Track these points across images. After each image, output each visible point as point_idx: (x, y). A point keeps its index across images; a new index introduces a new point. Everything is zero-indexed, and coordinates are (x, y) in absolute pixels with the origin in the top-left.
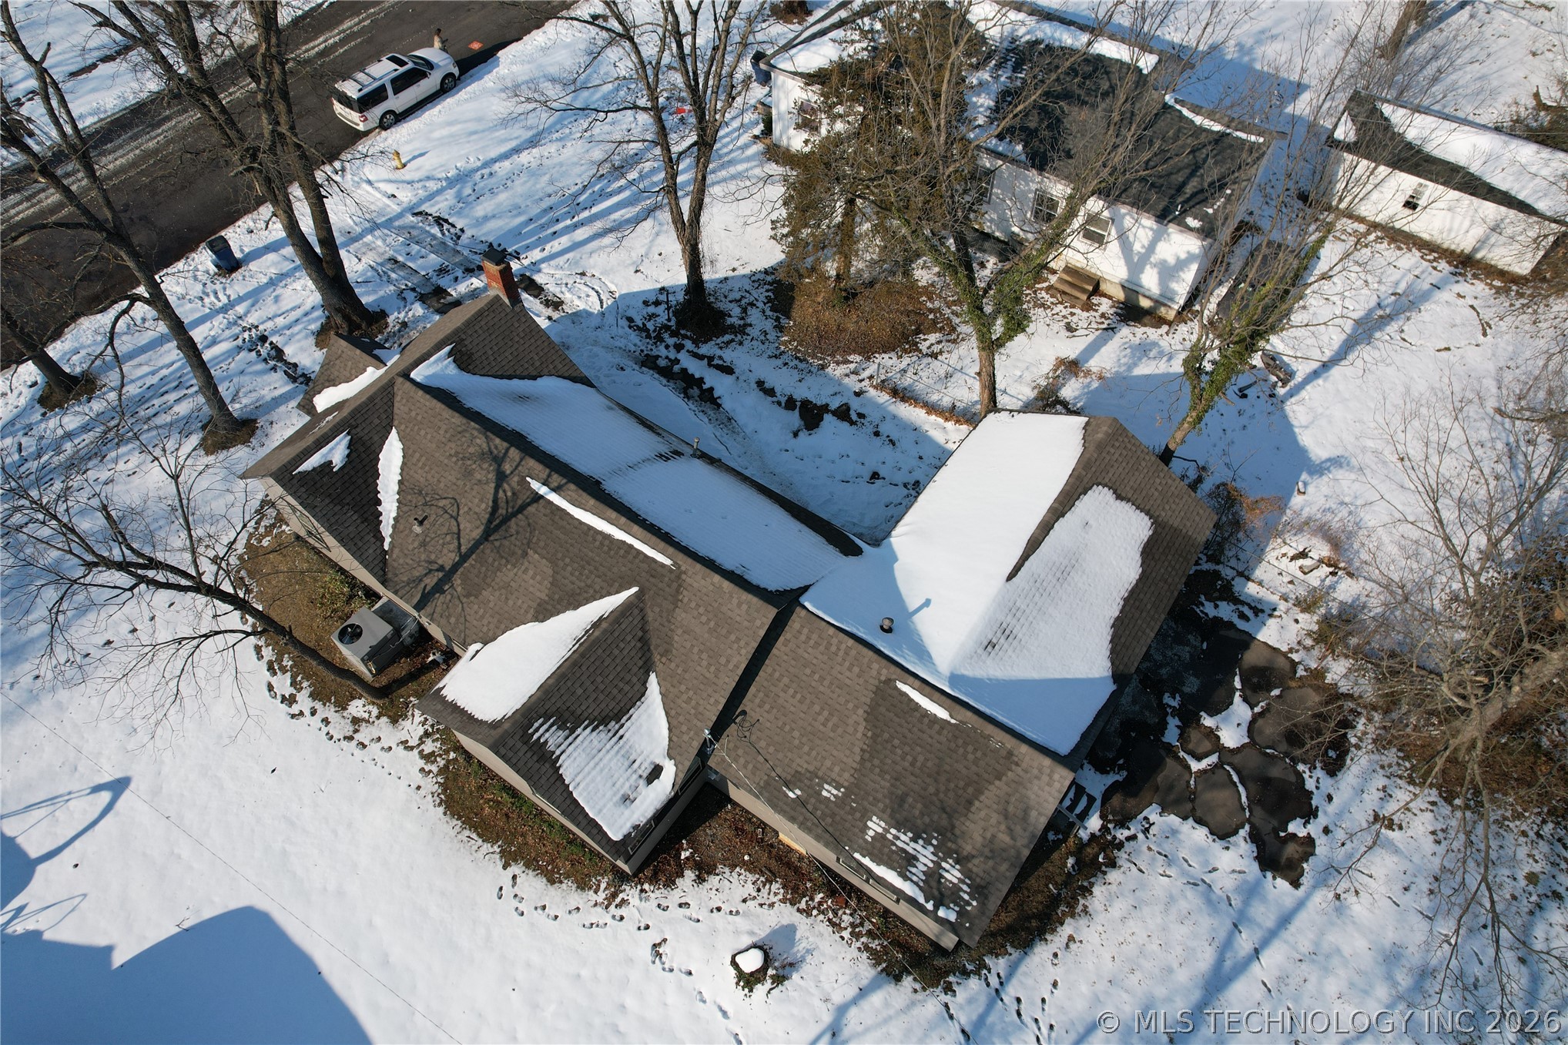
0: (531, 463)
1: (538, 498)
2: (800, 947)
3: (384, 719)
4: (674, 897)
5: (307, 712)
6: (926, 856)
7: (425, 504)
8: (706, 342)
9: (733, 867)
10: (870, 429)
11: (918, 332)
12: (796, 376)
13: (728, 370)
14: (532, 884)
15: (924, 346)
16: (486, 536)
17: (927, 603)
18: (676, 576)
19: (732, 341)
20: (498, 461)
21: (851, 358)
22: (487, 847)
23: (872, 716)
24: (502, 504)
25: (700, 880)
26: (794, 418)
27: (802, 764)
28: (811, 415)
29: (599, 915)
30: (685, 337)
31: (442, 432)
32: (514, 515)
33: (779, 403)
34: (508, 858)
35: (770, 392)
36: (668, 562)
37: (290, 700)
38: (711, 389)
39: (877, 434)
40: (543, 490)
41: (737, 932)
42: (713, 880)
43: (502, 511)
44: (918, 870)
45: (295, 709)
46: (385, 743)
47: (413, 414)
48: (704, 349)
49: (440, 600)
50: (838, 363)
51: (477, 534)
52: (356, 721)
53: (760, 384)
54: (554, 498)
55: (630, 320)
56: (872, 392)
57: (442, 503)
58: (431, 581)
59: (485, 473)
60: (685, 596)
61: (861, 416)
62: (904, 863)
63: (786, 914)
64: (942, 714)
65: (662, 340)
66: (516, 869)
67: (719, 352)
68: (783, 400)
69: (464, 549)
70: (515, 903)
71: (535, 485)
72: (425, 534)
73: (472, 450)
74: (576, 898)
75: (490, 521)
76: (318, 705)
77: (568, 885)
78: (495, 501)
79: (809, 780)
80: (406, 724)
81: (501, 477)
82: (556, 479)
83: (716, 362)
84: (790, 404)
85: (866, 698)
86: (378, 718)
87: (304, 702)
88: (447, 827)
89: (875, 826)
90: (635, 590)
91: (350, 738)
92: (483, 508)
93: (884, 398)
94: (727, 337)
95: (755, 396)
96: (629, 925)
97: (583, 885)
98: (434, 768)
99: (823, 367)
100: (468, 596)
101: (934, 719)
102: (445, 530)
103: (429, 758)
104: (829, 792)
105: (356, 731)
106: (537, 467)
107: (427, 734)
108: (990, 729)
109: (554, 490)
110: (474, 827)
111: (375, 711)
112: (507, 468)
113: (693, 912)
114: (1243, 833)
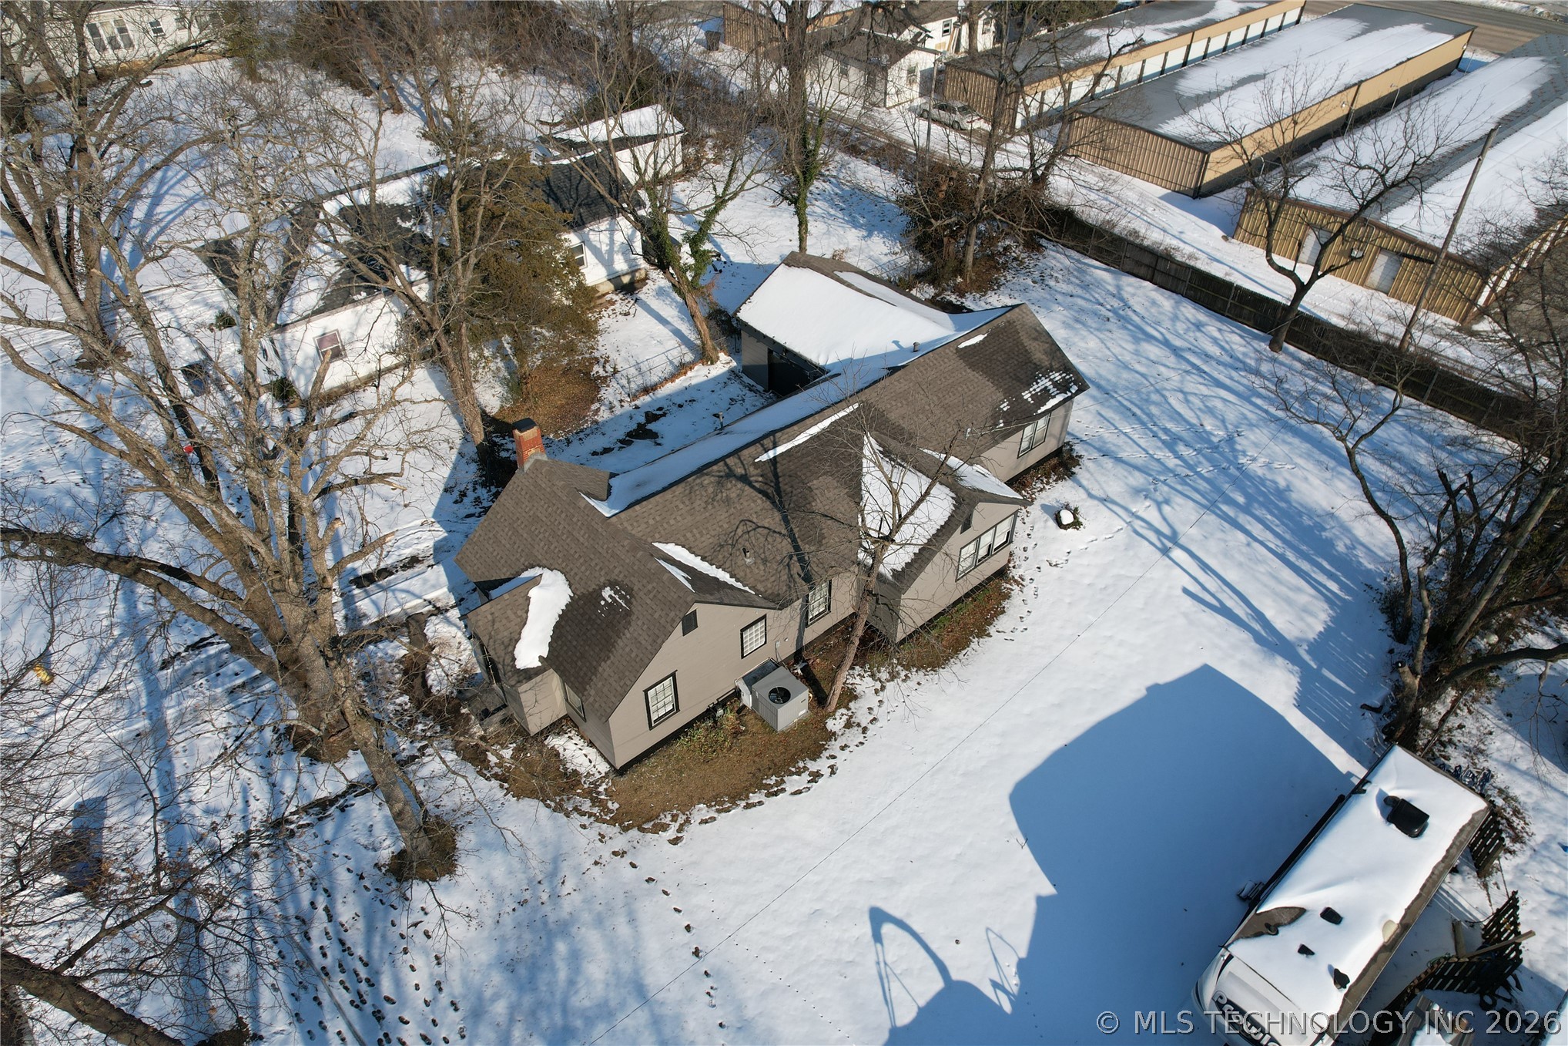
0: (746, 452)
1: (774, 461)
3: (851, 705)
4: (1019, 552)
5: (832, 762)
6: (1045, 383)
7: (733, 546)
10: (675, 408)
11: (587, 374)
12: (599, 436)
14: (1003, 623)
15: (602, 373)
16: (782, 509)
17: (896, 342)
18: (866, 407)
20: (730, 474)
21: (594, 408)
23: (973, 366)
24: (765, 487)
26: (642, 442)
27: (986, 411)
28: (643, 432)
29: (1029, 590)
31: (681, 506)
32: (777, 483)
33: (622, 447)
34: (983, 633)
35: (607, 451)
36: (856, 406)
37: (816, 776)
39: (680, 406)
40: (771, 454)
41: (1045, 525)
43: (770, 489)
44: (1053, 390)
45: (826, 771)
46: (874, 704)
47: (651, 522)
49: (814, 568)
50: (596, 414)
51: (777, 516)
52: (848, 725)
53: (595, 453)
54: (780, 450)
56: (638, 402)
57: (740, 532)
58: (796, 568)
59: (734, 489)
61: (660, 409)
62: (1045, 395)
63: (1035, 506)
64: (980, 338)
66: (992, 630)
68: (620, 445)
69: (784, 531)
70: (1017, 632)
71: (764, 458)
72: (756, 555)
73: (711, 490)
74: (1015, 600)
75: (773, 503)
76: (826, 754)
77: (1005, 604)
78: (760, 491)
79: (997, 414)
80: (859, 690)
81: (744, 479)
82: (767, 442)
84: (625, 442)
85: (961, 364)
86: (849, 709)
87: (822, 765)
88: (955, 667)
89: (1027, 395)
90: (866, 430)
91: (865, 730)
92: (760, 502)
93: (646, 399)
96: (1037, 576)
97: (1007, 596)
98: (903, 674)
99: (596, 422)
100: (820, 543)
101: (982, 342)
102: (762, 539)
103: (893, 677)
104: (1005, 407)
105: (859, 725)
106: (752, 449)
107: (873, 676)
108: (995, 323)
109: (775, 446)
110: (957, 652)
111: (842, 710)
112: (740, 471)
113: (1030, 545)
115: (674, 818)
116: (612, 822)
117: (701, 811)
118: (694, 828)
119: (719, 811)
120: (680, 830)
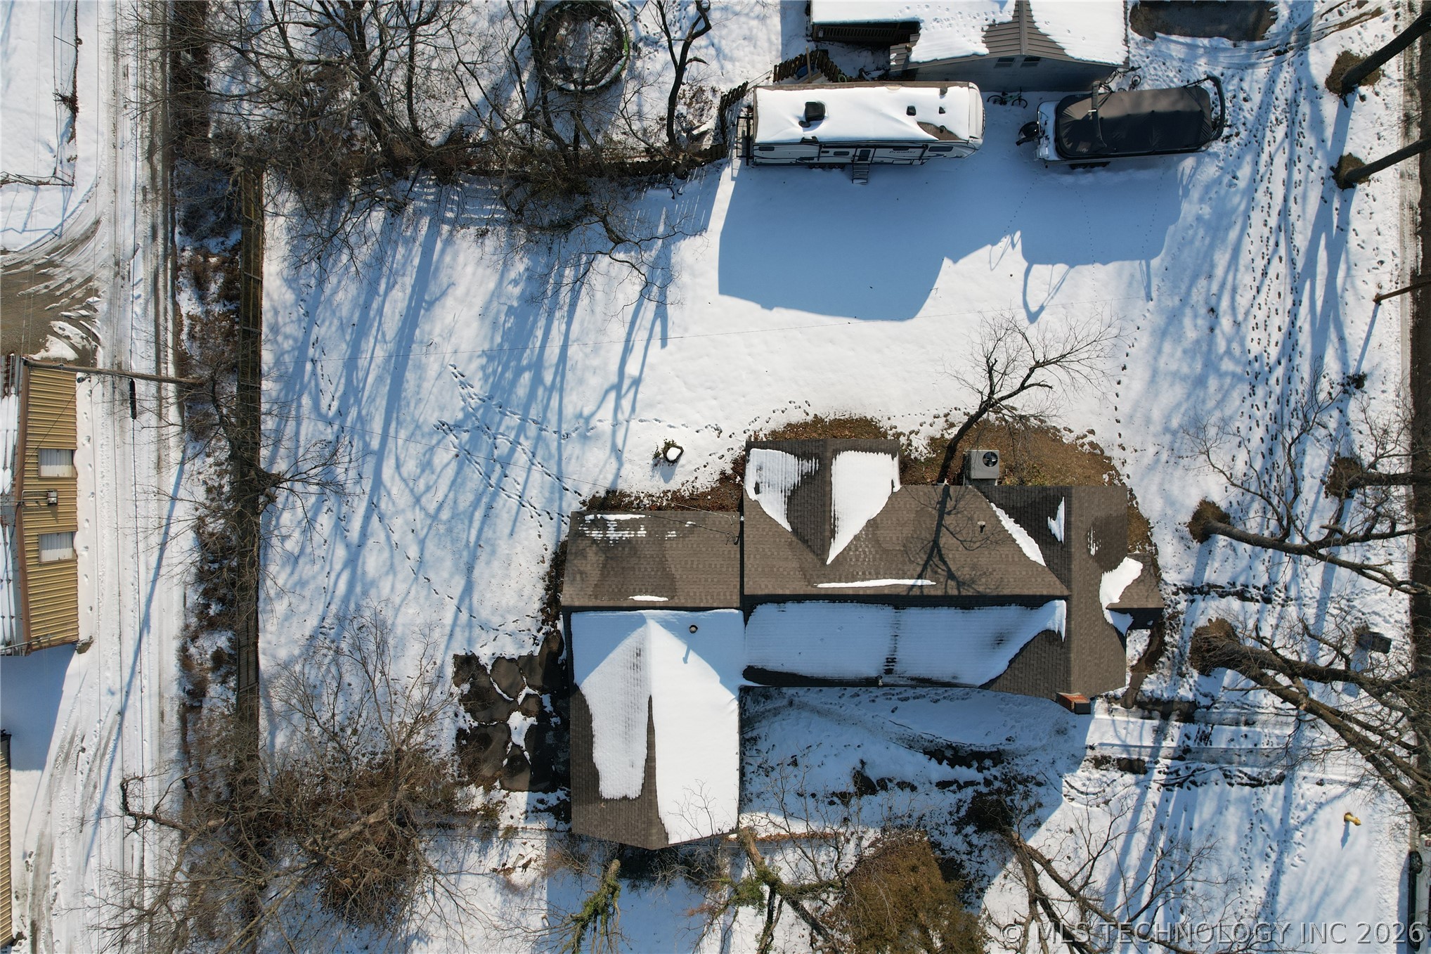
0: (940, 593)
1: (920, 577)
2: (658, 476)
4: (729, 457)
6: (612, 534)
7: (988, 537)
8: (974, 798)
9: (713, 489)
12: (896, 810)
13: (943, 785)
14: (797, 417)
16: (936, 543)
17: (685, 660)
18: (811, 581)
19: (958, 812)
20: (960, 584)
21: (872, 850)
22: (832, 417)
25: (723, 473)
26: (873, 774)
27: (693, 538)
28: (866, 785)
29: (756, 426)
30: (991, 793)
31: (1011, 579)
32: (927, 561)
33: (890, 780)
34: (818, 420)
35: (902, 785)
36: (820, 586)
38: (940, 763)
39: (813, 795)
40: (919, 582)
41: (689, 462)
42: (717, 477)
43: (936, 559)
44: (612, 527)
46: (926, 426)
47: (1039, 579)
48: (969, 793)
49: (937, 498)
50: (877, 840)
51: (942, 541)
52: (951, 425)
53: (913, 787)
55: (1039, 784)
56: (838, 828)
58: (950, 503)
59: (964, 573)
60: (799, 575)
61: (832, 803)
62: (621, 526)
63: (674, 485)
64: (638, 598)
65: (1003, 781)
66: (810, 418)
67: (958, 796)
68: (890, 785)
69: (944, 529)
70: (797, 404)
71: (927, 582)
72: (974, 525)
73: (983, 580)
74: (772, 426)
77: (781, 429)
79: (685, 533)
82: (916, 592)
83: (954, 787)
84: (883, 784)
85: (679, 584)
86: (942, 434)
90: (829, 562)
91: (946, 416)
93: (829, 828)
94: (963, 813)
95: (909, 776)
96: (739, 432)
97: (774, 433)
99: (884, 830)
100: (922, 509)
101: (640, 593)
102: (964, 532)
104: (673, 534)
105: (947, 420)
106: (934, 592)
108: (611, 604)
109: (913, 586)
110: (846, 421)
111: (947, 436)
112: (951, 583)
113: (715, 457)
114: (489, 668)
115: (1082, 445)
116: (1113, 468)
117: (1067, 438)
118: (1078, 431)
119: (1059, 431)
120: (1085, 436)
